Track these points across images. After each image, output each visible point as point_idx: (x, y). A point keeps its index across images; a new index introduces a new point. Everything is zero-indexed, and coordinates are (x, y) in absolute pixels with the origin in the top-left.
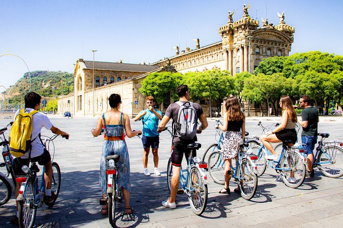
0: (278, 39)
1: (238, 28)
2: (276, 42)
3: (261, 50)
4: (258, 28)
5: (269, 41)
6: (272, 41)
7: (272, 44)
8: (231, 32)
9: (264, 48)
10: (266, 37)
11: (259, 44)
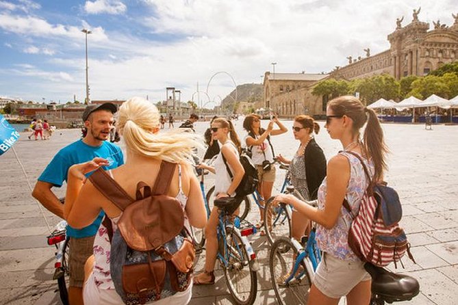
0: (452, 41)
1: (406, 33)
2: (449, 44)
3: (431, 53)
4: (428, 31)
5: (440, 44)
6: (444, 43)
7: (444, 46)
8: (399, 38)
9: (435, 51)
10: (438, 39)
11: (428, 47)
